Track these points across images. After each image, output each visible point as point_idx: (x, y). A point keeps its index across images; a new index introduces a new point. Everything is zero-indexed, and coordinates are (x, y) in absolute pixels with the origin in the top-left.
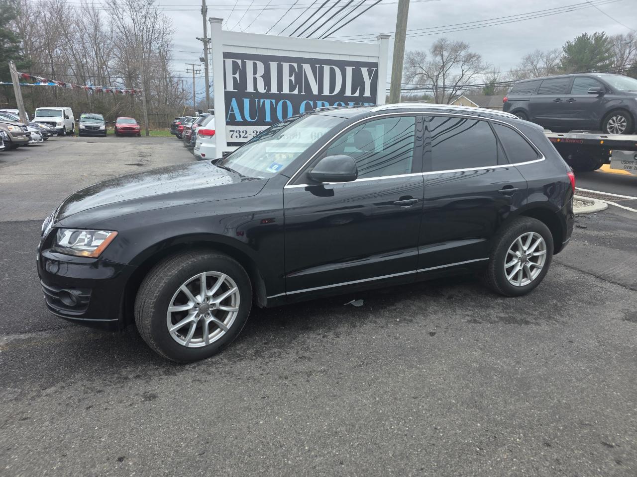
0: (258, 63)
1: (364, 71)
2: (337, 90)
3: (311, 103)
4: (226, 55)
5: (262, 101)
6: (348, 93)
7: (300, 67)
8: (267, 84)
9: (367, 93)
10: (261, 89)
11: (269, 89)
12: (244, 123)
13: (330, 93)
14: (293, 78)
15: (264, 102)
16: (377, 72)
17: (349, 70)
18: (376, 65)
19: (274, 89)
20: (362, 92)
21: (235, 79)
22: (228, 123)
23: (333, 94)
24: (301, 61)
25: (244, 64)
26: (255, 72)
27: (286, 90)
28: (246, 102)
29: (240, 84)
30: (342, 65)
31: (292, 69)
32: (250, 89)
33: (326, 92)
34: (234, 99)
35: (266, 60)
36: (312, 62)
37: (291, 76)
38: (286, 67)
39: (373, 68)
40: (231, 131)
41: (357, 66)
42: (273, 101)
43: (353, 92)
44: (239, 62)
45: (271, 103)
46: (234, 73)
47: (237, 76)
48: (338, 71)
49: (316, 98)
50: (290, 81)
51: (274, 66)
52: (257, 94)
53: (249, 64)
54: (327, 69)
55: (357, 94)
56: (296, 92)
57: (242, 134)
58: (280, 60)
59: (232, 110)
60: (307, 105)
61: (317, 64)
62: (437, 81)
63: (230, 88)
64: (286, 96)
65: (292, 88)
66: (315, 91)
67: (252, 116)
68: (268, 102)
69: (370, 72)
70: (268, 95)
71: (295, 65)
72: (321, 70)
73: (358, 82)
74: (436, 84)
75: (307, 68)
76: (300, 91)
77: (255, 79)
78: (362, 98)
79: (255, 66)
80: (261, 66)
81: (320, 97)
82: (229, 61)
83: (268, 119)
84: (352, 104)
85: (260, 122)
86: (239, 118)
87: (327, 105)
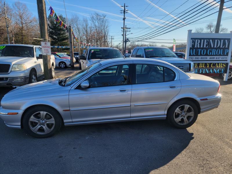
1: (226, 41)
2: (218, 46)
4: (192, 39)
6: (221, 47)
7: (209, 41)
8: (200, 45)
9: (227, 47)
10: (198, 47)
12: (193, 55)
14: (207, 43)
16: (230, 41)
17: (222, 41)
18: (230, 39)
19: (202, 47)
20: (225, 46)
21: (192, 44)
22: (189, 56)
27: (205, 46)
28: (194, 50)
30: (220, 39)
31: (207, 41)
32: (196, 47)
33: (215, 47)
34: (191, 50)
35: (201, 39)
37: (206, 43)
38: (206, 41)
40: (190, 58)
41: (224, 39)
43: (223, 46)
44: (194, 40)
47: (193, 44)
48: (219, 41)
49: (212, 48)
50: (206, 44)
51: (202, 41)
52: (197, 48)
53: (196, 40)
54: (216, 41)
55: (224, 47)
56: (207, 47)
57: (192, 58)
58: (204, 39)
59: (191, 52)
60: (210, 50)
61: (214, 40)
63: (191, 47)
64: (205, 48)
65: (206, 46)
66: (212, 46)
67: (195, 54)
68: (200, 50)
69: (228, 41)
70: (200, 48)
71: (208, 40)
72: (215, 41)
73: (224, 44)
75: (211, 41)
77: (197, 44)
78: (225, 48)
79: (198, 41)
80: (199, 41)
81: (214, 48)
82: (192, 40)
83: (199, 54)
84: (222, 50)
85: (197, 55)
86: (192, 54)
87: (215, 50)
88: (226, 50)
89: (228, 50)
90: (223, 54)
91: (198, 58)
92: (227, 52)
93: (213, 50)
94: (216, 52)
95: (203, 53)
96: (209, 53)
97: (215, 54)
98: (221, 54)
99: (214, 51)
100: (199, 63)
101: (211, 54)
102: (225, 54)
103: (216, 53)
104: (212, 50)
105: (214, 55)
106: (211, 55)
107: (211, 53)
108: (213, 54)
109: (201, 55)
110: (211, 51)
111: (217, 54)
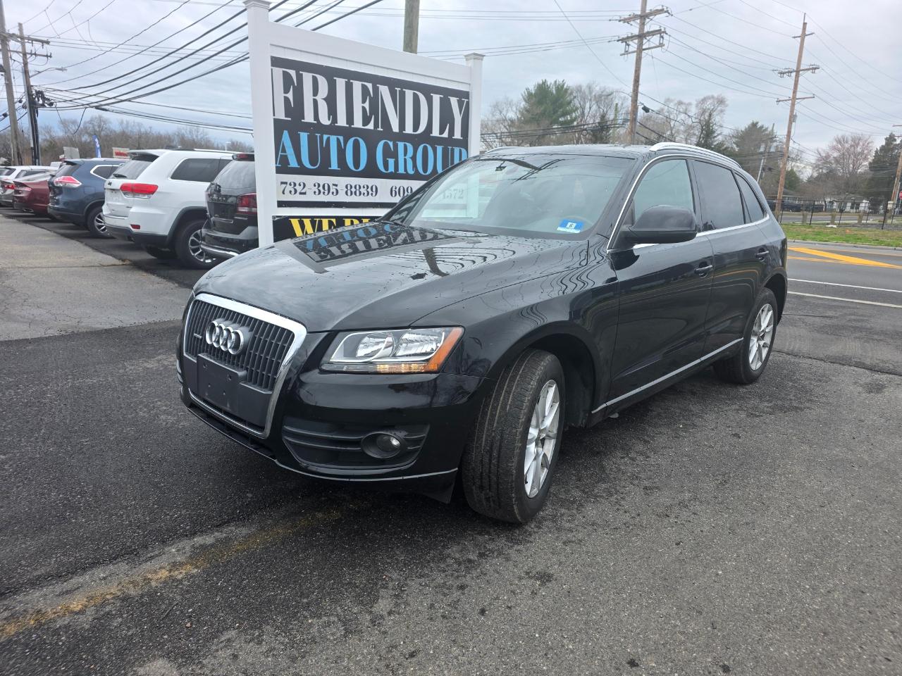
0: (319, 77)
1: (454, 101)
2: (422, 127)
3: (391, 144)
4: (276, 62)
5: (325, 137)
6: (435, 132)
7: (376, 90)
8: (332, 112)
9: (458, 134)
10: (325, 120)
11: (335, 120)
12: (302, 171)
13: (414, 131)
14: (367, 105)
15: (328, 139)
16: (468, 103)
17: (436, 98)
18: (467, 95)
19: (342, 121)
20: (452, 132)
21: (286, 99)
22: (278, 171)
23: (418, 132)
24: (377, 80)
25: (300, 78)
26: (315, 92)
27: (358, 123)
28: (304, 137)
29: (295, 109)
30: (428, 90)
31: (364, 89)
32: (309, 118)
33: (409, 129)
34: (286, 133)
35: (331, 74)
36: (392, 84)
37: (364, 102)
38: (357, 86)
39: (463, 98)
40: (282, 183)
41: (446, 93)
42: (341, 138)
43: (442, 131)
44: (293, 73)
45: (338, 139)
46: (286, 91)
47: (290, 95)
48: (423, 100)
49: (397, 138)
50: (364, 109)
51: (341, 83)
52: (317, 127)
53: (307, 78)
54: (409, 94)
55: (445, 135)
56: (371, 126)
57: (299, 189)
58: (350, 76)
59: (284, 150)
60: (386, 146)
61: (396, 86)
63: (281, 115)
64: (358, 132)
65: (366, 121)
66: (396, 128)
67: (313, 162)
68: (333, 139)
69: (460, 104)
70: (333, 129)
71: (370, 86)
72: (403, 97)
73: (447, 119)
76: (376, 125)
77: (315, 102)
78: (452, 141)
79: (315, 82)
80: (323, 82)
81: (401, 136)
82: (279, 72)
83: (334, 165)
84: (440, 149)
85: (324, 170)
86: (293, 163)
87: (410, 148)
88: (457, 150)
89: (463, 150)
90: (444, 164)
91: (333, 189)
93: (401, 145)
94: (414, 158)
95: (357, 163)
96: (386, 165)
97: (410, 170)
99: (404, 155)
100: (340, 221)
101: (391, 169)
103: (415, 166)
104: (396, 146)
105: (406, 176)
106: (396, 175)
107: (391, 163)
108: (401, 169)
109: (344, 171)
110: (390, 153)
111: (421, 170)
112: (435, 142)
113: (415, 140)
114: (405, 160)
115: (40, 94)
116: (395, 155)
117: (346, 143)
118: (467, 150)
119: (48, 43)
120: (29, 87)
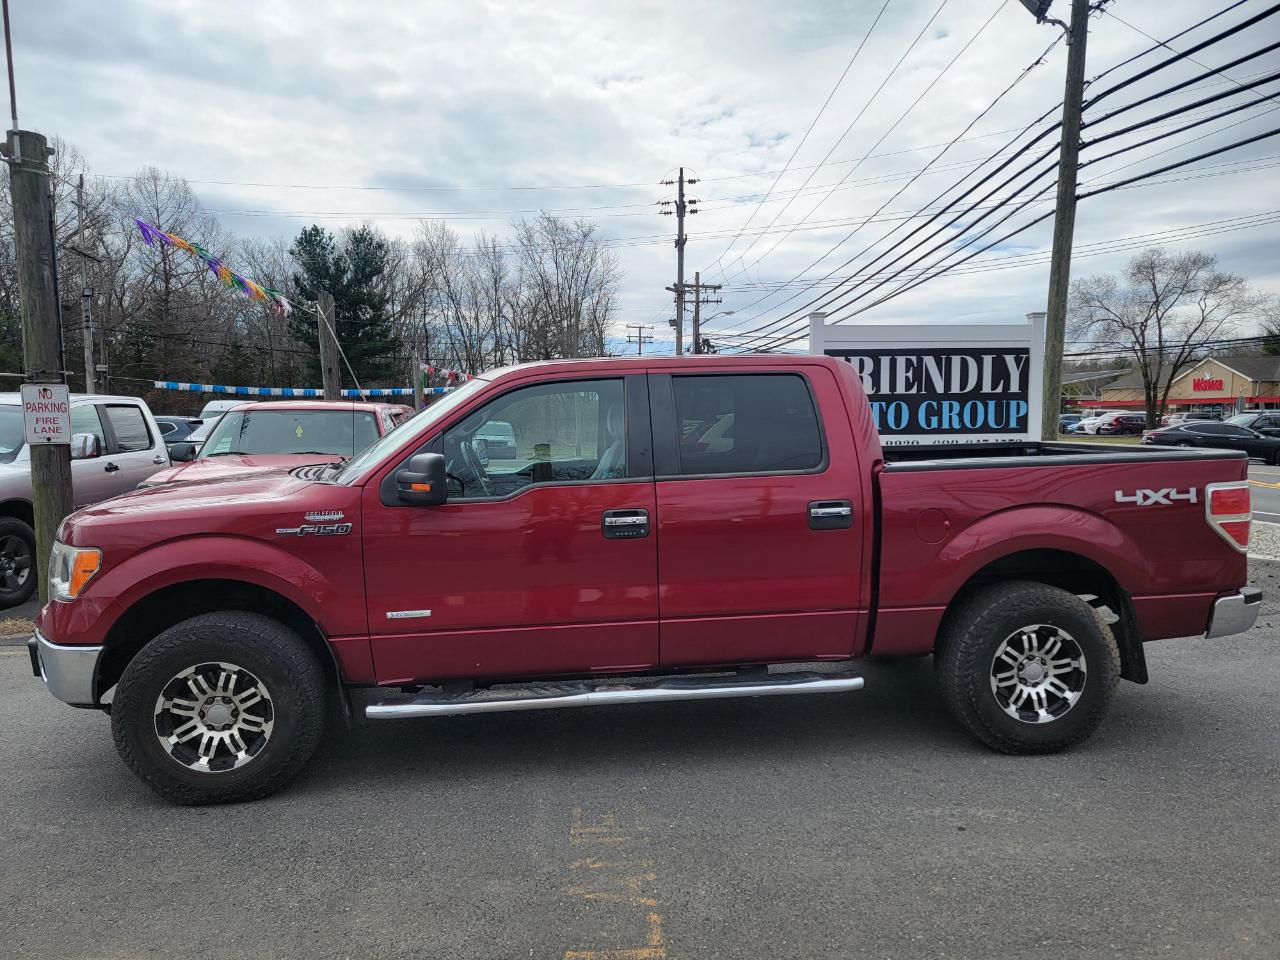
0: (865, 358)
1: (1010, 360)
2: (971, 386)
3: (935, 404)
4: (829, 353)
6: (987, 388)
7: (920, 361)
8: (876, 383)
9: (1014, 387)
10: (869, 391)
11: (878, 389)
13: (961, 390)
14: (910, 375)
16: (1028, 359)
17: (988, 360)
18: (1026, 351)
19: (885, 389)
20: (1007, 386)
23: (966, 391)
24: (920, 353)
26: (862, 370)
27: (901, 389)
30: (978, 354)
31: (909, 364)
33: (955, 388)
35: (876, 355)
36: (936, 353)
37: (907, 371)
38: (901, 361)
39: (1022, 355)
41: (999, 354)
42: (884, 404)
43: (994, 387)
45: (881, 406)
48: (972, 363)
49: (940, 398)
50: (907, 378)
51: (885, 361)
53: (855, 361)
54: (956, 361)
55: (999, 390)
56: (914, 391)
58: (893, 353)
60: (929, 406)
61: (942, 355)
62: (1142, 334)
64: (901, 397)
65: (909, 386)
66: (940, 388)
68: (876, 405)
69: (1018, 361)
70: (877, 397)
71: (914, 359)
72: (949, 363)
73: (1001, 373)
74: (1141, 341)
75: (929, 360)
76: (919, 389)
78: (1007, 395)
79: (862, 363)
80: (869, 363)
81: (947, 395)
84: (992, 404)
87: (956, 406)
88: (1013, 404)
89: (1022, 403)
90: (998, 421)
92: (1021, 414)
93: (946, 405)
94: (961, 415)
95: (898, 422)
96: (928, 423)
97: (956, 425)
98: (992, 423)
99: (949, 413)
101: (935, 426)
102: (1013, 424)
103: (961, 420)
104: (940, 406)
105: (951, 431)
106: (939, 431)
107: (934, 421)
108: (945, 425)
109: (886, 430)
110: (933, 412)
111: (968, 425)
112: (985, 398)
113: (962, 399)
114: (950, 417)
115: (706, 342)
116: (939, 413)
117: (887, 408)
118: (1027, 402)
119: (720, 287)
120: (697, 335)
